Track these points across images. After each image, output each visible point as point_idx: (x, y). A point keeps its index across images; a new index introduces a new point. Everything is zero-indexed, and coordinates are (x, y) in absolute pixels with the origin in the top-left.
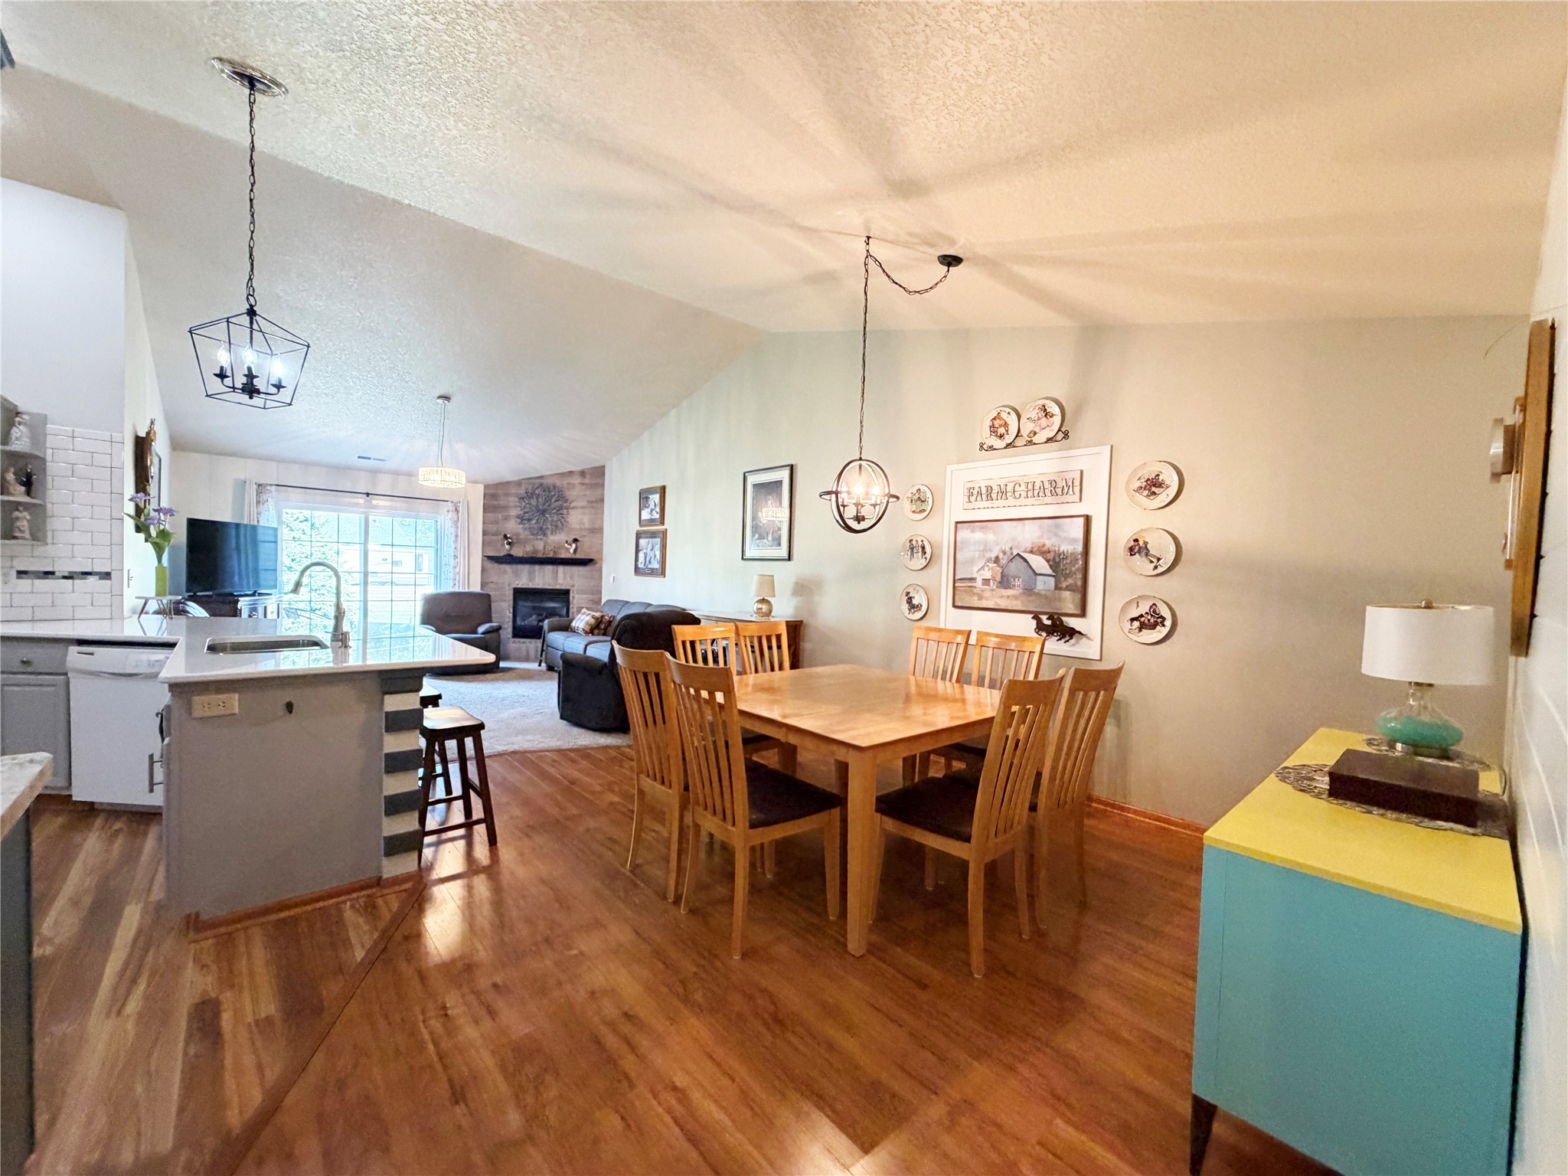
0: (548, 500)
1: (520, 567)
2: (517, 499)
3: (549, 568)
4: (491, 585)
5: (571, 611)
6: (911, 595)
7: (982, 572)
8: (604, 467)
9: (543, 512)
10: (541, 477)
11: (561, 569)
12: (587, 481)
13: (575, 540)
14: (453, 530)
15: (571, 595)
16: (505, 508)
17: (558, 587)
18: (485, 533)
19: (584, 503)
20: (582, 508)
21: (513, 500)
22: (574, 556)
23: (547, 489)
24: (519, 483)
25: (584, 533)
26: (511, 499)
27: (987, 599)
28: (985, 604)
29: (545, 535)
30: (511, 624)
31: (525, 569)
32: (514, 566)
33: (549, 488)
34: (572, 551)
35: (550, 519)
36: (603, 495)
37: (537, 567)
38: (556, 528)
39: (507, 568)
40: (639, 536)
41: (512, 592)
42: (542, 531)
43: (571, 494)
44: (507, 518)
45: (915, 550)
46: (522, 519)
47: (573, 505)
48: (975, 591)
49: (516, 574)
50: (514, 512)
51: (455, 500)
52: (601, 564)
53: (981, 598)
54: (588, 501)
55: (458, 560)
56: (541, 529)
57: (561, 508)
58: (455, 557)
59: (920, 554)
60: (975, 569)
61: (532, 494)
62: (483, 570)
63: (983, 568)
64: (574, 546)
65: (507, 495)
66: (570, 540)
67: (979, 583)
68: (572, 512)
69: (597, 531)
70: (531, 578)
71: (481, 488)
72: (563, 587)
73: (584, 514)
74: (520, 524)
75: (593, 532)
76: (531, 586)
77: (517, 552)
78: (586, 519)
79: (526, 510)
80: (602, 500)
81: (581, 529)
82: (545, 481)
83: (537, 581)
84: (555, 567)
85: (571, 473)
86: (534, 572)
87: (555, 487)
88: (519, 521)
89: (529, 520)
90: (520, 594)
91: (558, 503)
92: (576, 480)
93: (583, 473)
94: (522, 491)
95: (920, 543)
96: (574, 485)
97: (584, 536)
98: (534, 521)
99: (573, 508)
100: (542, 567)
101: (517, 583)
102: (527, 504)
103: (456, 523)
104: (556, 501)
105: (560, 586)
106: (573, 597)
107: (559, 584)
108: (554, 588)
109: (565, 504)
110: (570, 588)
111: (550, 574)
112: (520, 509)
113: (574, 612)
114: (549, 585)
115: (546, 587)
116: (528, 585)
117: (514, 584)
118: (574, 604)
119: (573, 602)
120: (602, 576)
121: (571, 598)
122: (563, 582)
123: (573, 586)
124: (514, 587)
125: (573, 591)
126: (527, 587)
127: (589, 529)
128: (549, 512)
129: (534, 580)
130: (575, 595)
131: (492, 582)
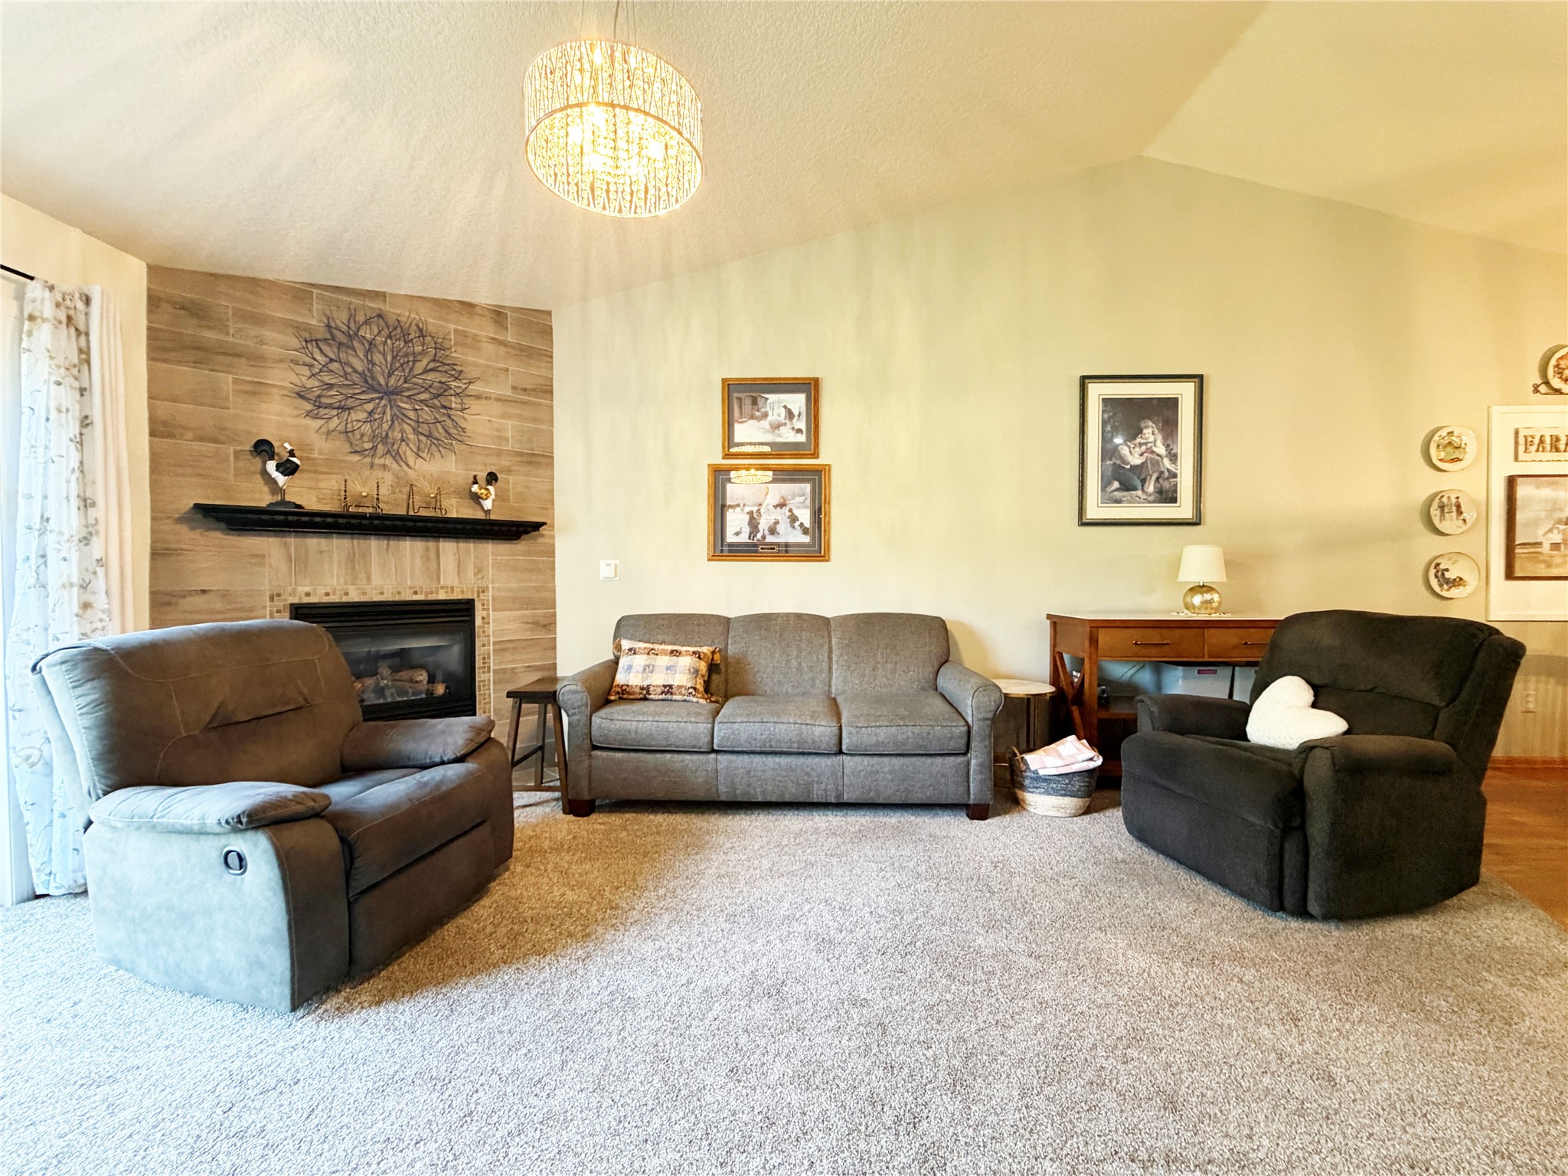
0: (402, 361)
1: (314, 542)
2: (295, 343)
3: (411, 548)
4: (199, 601)
6: (1442, 567)
7: (1550, 535)
8: (549, 313)
9: (392, 393)
10: (380, 295)
11: (448, 549)
12: (510, 337)
13: (492, 478)
14: (67, 397)
15: (479, 613)
16: (257, 359)
17: (442, 596)
18: (159, 429)
19: (507, 391)
20: (499, 399)
21: (277, 342)
23: (398, 331)
24: (301, 293)
25: (505, 462)
26: (271, 335)
27: (1558, 565)
28: (1555, 572)
29: (397, 456)
31: (338, 546)
32: (293, 541)
33: (405, 335)
35: (411, 415)
36: (550, 378)
37: (374, 545)
38: (433, 440)
39: (270, 546)
40: (719, 476)
42: (388, 445)
43: (471, 360)
44: (257, 390)
45: (1446, 510)
46: (316, 403)
47: (474, 388)
48: (1541, 558)
49: (300, 565)
50: (283, 377)
52: (553, 537)
53: (1549, 565)
54: (514, 388)
56: (383, 437)
57: (444, 390)
58: (86, 503)
59: (1454, 514)
60: (1541, 532)
61: (348, 336)
63: (1550, 531)
64: (491, 489)
66: (482, 476)
67: (1546, 548)
68: (475, 406)
69: (540, 459)
70: (357, 574)
72: (456, 596)
73: (504, 415)
75: (530, 462)
76: (355, 596)
77: (312, 496)
78: (510, 428)
79: (328, 378)
80: (547, 391)
81: (501, 452)
82: (389, 310)
83: (377, 580)
84: (431, 544)
85: (468, 307)
86: (366, 556)
87: (422, 334)
88: (307, 405)
89: (342, 408)
90: (313, 617)
91: (434, 378)
92: (484, 329)
93: (498, 315)
94: (314, 320)
95: (1454, 501)
96: (477, 338)
97: (509, 471)
98: (359, 415)
99: (478, 397)
100: (392, 543)
101: (308, 589)
102: (332, 360)
103: (75, 371)
104: (426, 371)
105: (447, 592)
106: (483, 618)
107: (442, 588)
108: (431, 597)
109: (454, 384)
110: (475, 596)
111: (418, 562)
112: (306, 371)
113: (489, 654)
114: (416, 593)
115: (408, 596)
116: (347, 594)
117: (294, 593)
118: (489, 636)
119: (484, 632)
120: (553, 563)
121: (478, 622)
122: (456, 583)
123: (483, 592)
124: (296, 600)
125: (483, 605)
126: (345, 599)
127: (521, 454)
128: (408, 397)
129: (369, 579)
130: (488, 614)
131: (204, 591)
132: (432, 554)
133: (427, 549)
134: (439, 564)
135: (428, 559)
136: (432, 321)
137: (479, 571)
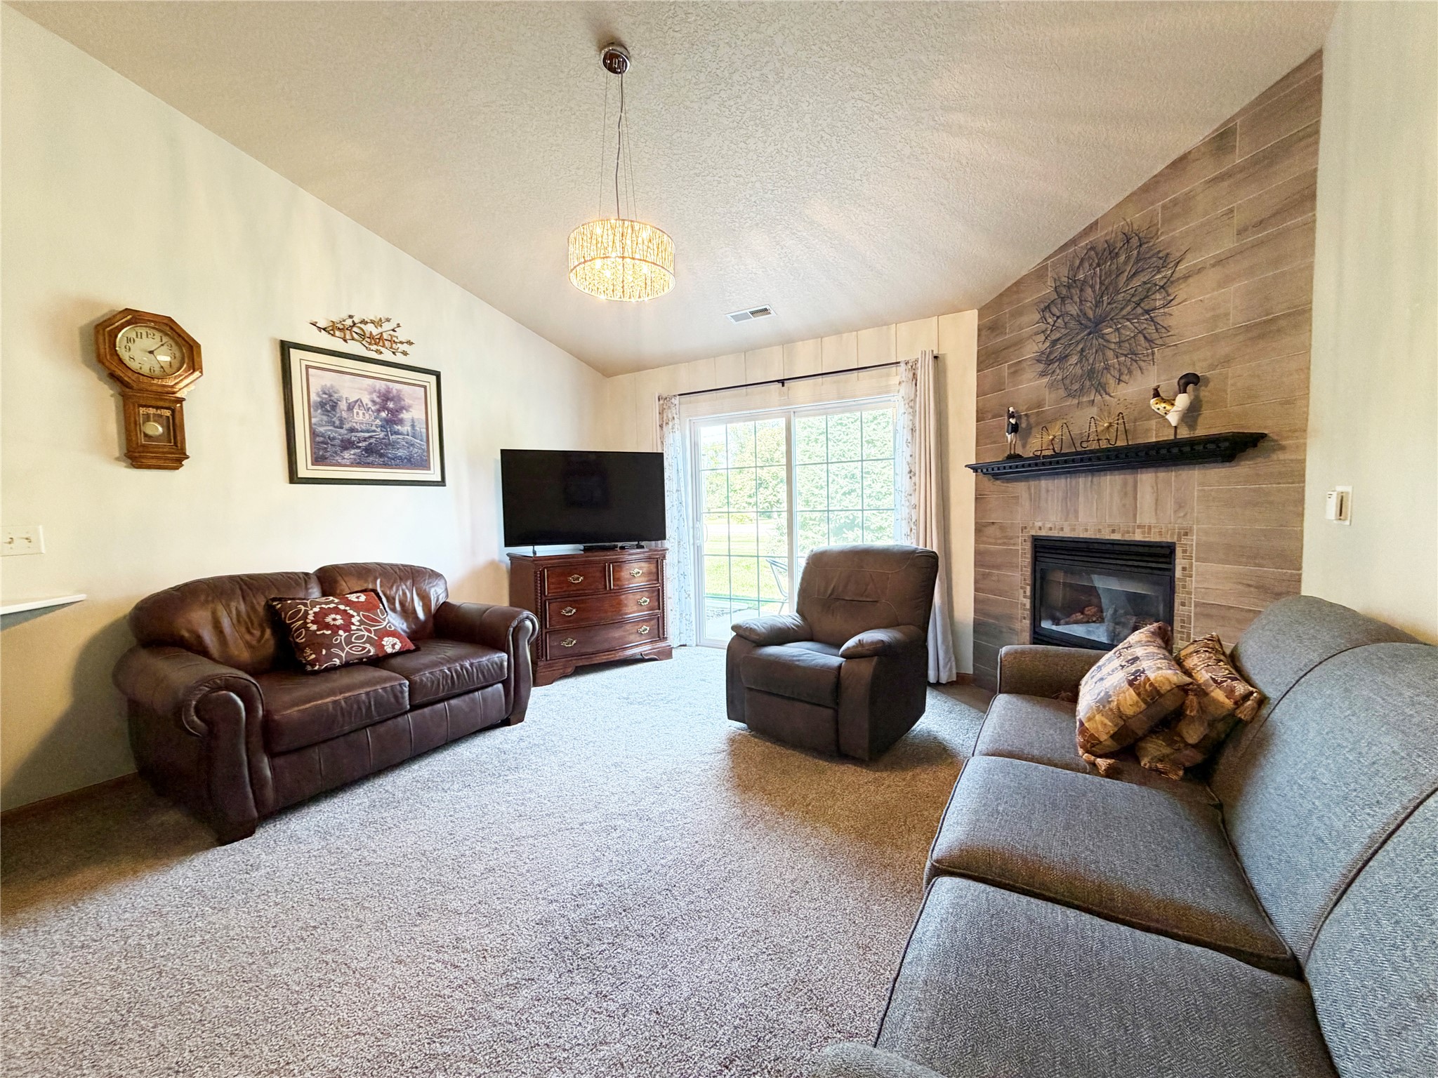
0: (1108, 287)
1: (1044, 483)
2: (1037, 316)
3: (1111, 483)
5: (1178, 609)
8: (1317, 57)
9: (1098, 323)
10: (1092, 227)
11: (1147, 480)
13: (1190, 381)
14: (907, 417)
15: (1180, 562)
16: (1018, 343)
17: (1138, 537)
18: (980, 416)
19: (1228, 243)
20: (1219, 262)
21: (1030, 321)
22: (1184, 433)
23: (1107, 254)
24: (1039, 273)
25: (1223, 349)
26: (1025, 319)
29: (1100, 387)
30: (1027, 622)
31: (1052, 488)
32: (1033, 484)
33: (1112, 250)
34: (1173, 418)
35: (1114, 338)
36: (1313, 174)
37: (1082, 482)
38: (1134, 358)
39: (1020, 489)
41: (1028, 547)
42: (1093, 381)
43: (1174, 235)
44: (1016, 371)
46: (1048, 360)
49: (1034, 504)
50: (1032, 349)
51: (911, 358)
54: (1241, 232)
55: (916, 479)
56: (1091, 374)
57: (1149, 290)
61: (1069, 287)
62: (979, 498)
64: (1182, 401)
65: (1017, 313)
66: (1168, 383)
68: (1181, 291)
70: (1070, 510)
71: (970, 320)
72: (1154, 538)
73: (1226, 281)
74: (1043, 374)
75: (1262, 336)
76: (1067, 533)
77: (1036, 445)
79: (1054, 337)
80: (1305, 196)
81: (1214, 340)
82: (1099, 236)
83: (1083, 517)
84: (1129, 478)
85: (1180, 164)
86: (1077, 492)
87: (1127, 239)
88: (1041, 367)
89: (1064, 358)
90: (1044, 549)
91: (1136, 282)
92: (1200, 176)
93: (1222, 140)
94: (1047, 290)
96: (1189, 197)
97: (1227, 361)
98: (1074, 359)
99: (1186, 278)
100: (1096, 479)
101: (1040, 524)
102: (1058, 317)
103: (912, 404)
104: (1130, 279)
105: (1143, 533)
106: (1184, 569)
107: (1139, 527)
108: (1128, 537)
109: (1159, 276)
110: (1175, 539)
111: (1116, 498)
112: (1042, 337)
113: (1190, 617)
114: (1113, 531)
115: (1107, 535)
116: (1062, 529)
117: (1033, 527)
118: (1190, 593)
119: (1184, 587)
120: (1302, 492)
121: (1178, 573)
122: (1153, 521)
123: (1186, 534)
124: (1034, 534)
125: (1185, 551)
126: (1061, 534)
127: (1248, 328)
128: (1111, 319)
129: (1077, 517)
130: (1191, 565)
131: (993, 523)
132: (1130, 488)
133: (1125, 484)
134: (1135, 499)
135: (1126, 494)
136: (1136, 217)
137: (1180, 505)
